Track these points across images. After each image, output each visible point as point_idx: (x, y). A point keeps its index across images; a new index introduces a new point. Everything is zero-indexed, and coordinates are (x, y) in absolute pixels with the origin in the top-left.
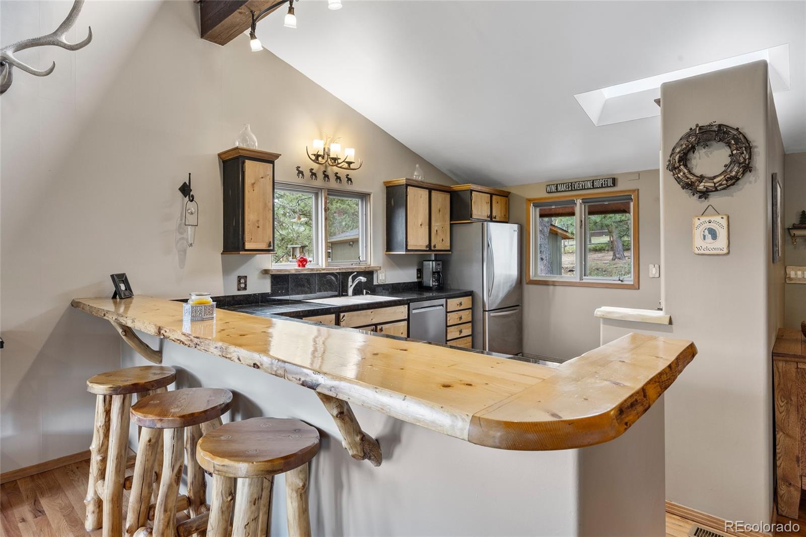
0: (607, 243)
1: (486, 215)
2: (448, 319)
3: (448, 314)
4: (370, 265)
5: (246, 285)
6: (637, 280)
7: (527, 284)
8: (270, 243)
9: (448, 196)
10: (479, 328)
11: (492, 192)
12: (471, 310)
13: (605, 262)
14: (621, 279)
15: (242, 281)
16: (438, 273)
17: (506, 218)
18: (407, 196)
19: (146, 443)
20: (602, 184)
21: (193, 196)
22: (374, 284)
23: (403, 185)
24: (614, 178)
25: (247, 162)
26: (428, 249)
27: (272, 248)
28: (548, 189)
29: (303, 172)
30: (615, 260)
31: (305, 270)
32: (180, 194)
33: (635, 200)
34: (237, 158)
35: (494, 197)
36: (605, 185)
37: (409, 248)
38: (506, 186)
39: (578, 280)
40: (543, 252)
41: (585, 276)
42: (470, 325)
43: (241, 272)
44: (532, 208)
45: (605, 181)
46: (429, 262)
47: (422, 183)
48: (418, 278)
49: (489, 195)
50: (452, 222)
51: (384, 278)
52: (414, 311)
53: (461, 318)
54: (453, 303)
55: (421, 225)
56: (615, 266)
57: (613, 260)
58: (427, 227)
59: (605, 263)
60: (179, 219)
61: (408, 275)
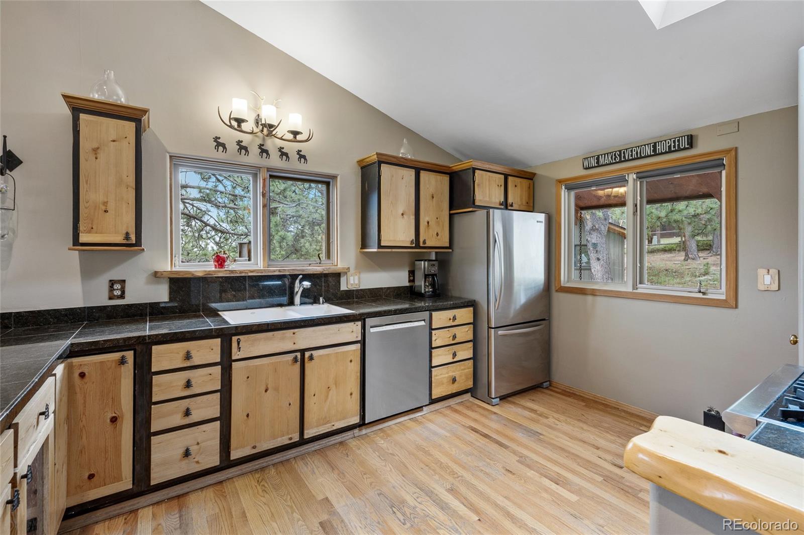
0: (678, 244)
1: (498, 201)
2: (434, 339)
3: (434, 332)
4: (337, 265)
5: (123, 292)
6: (732, 293)
7: (557, 291)
8: (128, 234)
9: (446, 179)
10: (483, 350)
11: (507, 171)
12: (472, 326)
13: (675, 262)
14: (702, 290)
15: (117, 286)
16: (433, 275)
17: (528, 206)
18: (380, 176)
20: (670, 147)
22: (342, 289)
23: (374, 163)
24: (691, 136)
25: (84, 116)
26: (414, 245)
27: (132, 242)
28: (586, 164)
29: (224, 144)
30: (687, 260)
31: (221, 272)
33: (730, 166)
35: (510, 179)
36: (674, 147)
37: (382, 244)
38: (531, 167)
39: (630, 289)
40: (600, 252)
41: (640, 283)
42: (471, 345)
43: (115, 275)
44: (564, 193)
45: (674, 142)
46: (420, 262)
47: (405, 161)
48: (410, 281)
49: (503, 177)
50: (452, 212)
51: (357, 282)
52: (372, 330)
53: (454, 337)
54: (441, 318)
55: (403, 214)
56: (687, 267)
57: (685, 260)
58: (413, 217)
59: (676, 264)
61: (398, 278)
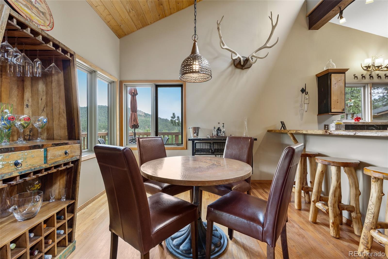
5: (328, 129)
8: (344, 109)
15: (326, 127)
19: (321, 172)
21: (307, 92)
25: (332, 75)
27: (344, 111)
29: (357, 77)
31: (358, 123)
32: (301, 92)
34: (328, 74)
43: (326, 123)
60: (301, 102)
